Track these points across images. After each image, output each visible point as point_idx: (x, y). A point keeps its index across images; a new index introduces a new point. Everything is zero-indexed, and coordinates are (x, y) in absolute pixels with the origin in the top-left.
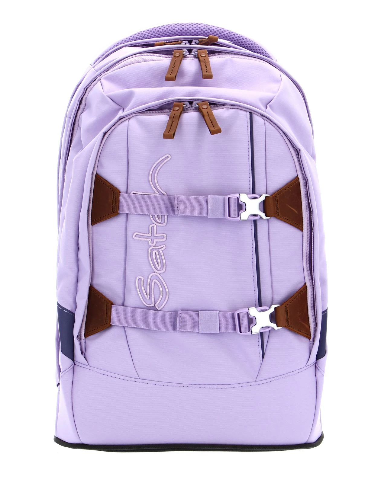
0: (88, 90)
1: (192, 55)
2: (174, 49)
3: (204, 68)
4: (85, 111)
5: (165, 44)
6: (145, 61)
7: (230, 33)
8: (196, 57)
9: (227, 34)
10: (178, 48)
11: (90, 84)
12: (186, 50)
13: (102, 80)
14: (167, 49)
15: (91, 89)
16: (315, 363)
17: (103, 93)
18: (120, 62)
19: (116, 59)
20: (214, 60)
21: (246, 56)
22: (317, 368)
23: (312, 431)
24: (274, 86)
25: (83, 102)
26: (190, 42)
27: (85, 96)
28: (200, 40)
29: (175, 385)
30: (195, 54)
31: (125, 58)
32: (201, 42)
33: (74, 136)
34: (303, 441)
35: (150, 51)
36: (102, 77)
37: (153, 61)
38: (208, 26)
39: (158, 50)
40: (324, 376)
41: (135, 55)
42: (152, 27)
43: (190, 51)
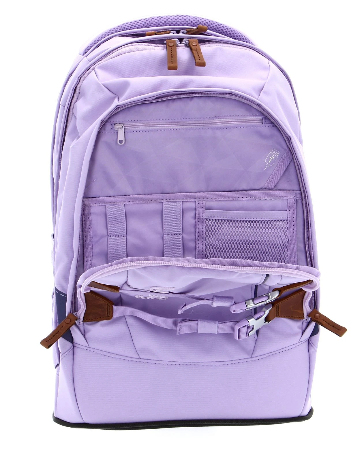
0: (82, 79)
1: (183, 44)
2: (166, 38)
3: (196, 56)
4: (80, 99)
5: (156, 34)
6: (138, 50)
7: (214, 23)
8: (188, 45)
9: (212, 24)
10: (169, 37)
11: (84, 73)
12: (177, 39)
13: (96, 69)
14: (159, 39)
15: (85, 78)
16: (308, 339)
17: (98, 81)
18: (113, 52)
19: (109, 48)
20: (205, 49)
21: (234, 45)
22: (311, 344)
23: (305, 405)
24: (263, 74)
25: (77, 91)
26: (178, 32)
27: (79, 85)
28: (188, 30)
29: (175, 363)
30: (186, 43)
31: (118, 48)
32: (189, 32)
33: (68, 124)
34: (296, 414)
35: (142, 41)
36: (97, 66)
37: (146, 50)
38: (193, 18)
39: (150, 40)
40: (316, 351)
41: (128, 45)
42: (139, 19)
43: (181, 40)
